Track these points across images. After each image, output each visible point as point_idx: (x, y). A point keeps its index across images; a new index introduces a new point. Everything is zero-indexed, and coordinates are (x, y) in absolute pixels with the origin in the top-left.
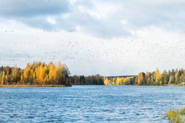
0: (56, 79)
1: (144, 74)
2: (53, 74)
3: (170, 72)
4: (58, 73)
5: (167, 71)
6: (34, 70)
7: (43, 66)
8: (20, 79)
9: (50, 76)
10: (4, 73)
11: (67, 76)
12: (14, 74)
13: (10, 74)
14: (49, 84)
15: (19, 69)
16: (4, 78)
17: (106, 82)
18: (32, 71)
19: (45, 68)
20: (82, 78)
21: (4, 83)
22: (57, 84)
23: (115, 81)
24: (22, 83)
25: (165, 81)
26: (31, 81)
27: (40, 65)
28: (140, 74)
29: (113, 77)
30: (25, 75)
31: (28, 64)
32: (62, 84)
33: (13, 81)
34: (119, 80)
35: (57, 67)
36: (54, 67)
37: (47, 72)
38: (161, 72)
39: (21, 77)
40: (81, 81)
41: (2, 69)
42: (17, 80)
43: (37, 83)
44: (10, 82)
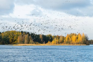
0: (82, 42)
2: (80, 39)
4: (82, 39)
6: (71, 37)
8: (64, 41)
9: (79, 40)
10: (56, 39)
11: (87, 40)
12: (61, 39)
13: (59, 39)
14: (78, 44)
15: (63, 37)
16: (56, 41)
18: (70, 38)
19: (76, 36)
21: (56, 44)
22: (82, 44)
24: (65, 44)
26: (69, 43)
27: (74, 35)
30: (66, 39)
31: (68, 34)
32: (84, 44)
33: (61, 43)
35: (82, 35)
36: (81, 36)
37: (77, 38)
39: (64, 40)
41: (55, 36)
42: (62, 42)
43: (73, 44)
44: (59, 43)
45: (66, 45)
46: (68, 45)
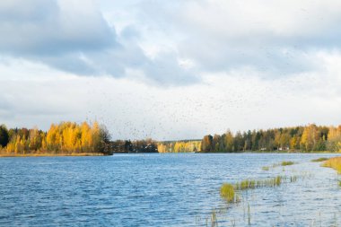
0: (92, 145)
1: (210, 137)
2: (87, 138)
3: (245, 134)
4: (94, 137)
5: (242, 133)
6: (61, 133)
7: (74, 127)
8: (41, 146)
9: (83, 144)
10: (19, 138)
11: (107, 141)
12: (33, 138)
13: (26, 138)
14: (82, 152)
15: (40, 132)
16: (19, 144)
17: (160, 148)
18: (58, 134)
19: (77, 130)
20: (128, 143)
21: (19, 152)
22: (92, 152)
23: (173, 147)
24: (43, 152)
25: (240, 147)
26: (56, 149)
27: (69, 126)
28: (205, 137)
29: (169, 142)
30: (48, 139)
31: (53, 126)
32: (99, 152)
33: (32, 149)
34: (177, 146)
35: (93, 128)
36: (89, 129)
37: (79, 136)
38: (234, 135)
39: (43, 142)
40: (126, 148)
41: (16, 131)
42: (37, 147)
43: (66, 151)
44: (27, 149)
45: (46, 154)
46: (52, 154)
